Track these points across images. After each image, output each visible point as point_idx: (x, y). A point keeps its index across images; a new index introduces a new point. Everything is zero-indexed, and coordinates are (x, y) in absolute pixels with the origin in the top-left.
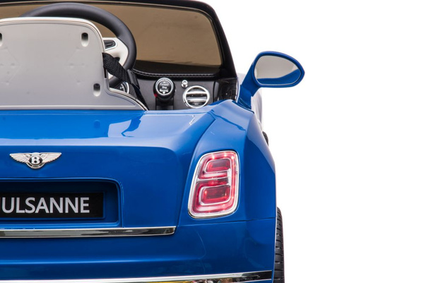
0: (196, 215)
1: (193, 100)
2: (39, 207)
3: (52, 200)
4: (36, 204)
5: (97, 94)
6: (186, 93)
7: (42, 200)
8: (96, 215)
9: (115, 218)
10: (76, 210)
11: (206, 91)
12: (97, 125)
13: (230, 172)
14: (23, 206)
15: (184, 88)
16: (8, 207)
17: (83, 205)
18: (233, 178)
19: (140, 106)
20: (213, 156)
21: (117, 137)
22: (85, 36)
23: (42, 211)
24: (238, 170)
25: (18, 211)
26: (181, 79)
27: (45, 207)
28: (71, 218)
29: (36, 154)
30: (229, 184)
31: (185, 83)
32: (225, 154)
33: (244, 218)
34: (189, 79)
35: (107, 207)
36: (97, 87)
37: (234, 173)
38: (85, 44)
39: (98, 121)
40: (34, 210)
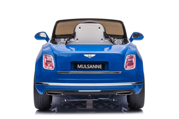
0: (126, 69)
1: (117, 43)
2: (90, 67)
3: (93, 65)
4: (89, 66)
5: (102, 41)
6: (116, 41)
7: (91, 65)
8: (103, 69)
9: (108, 70)
10: (99, 68)
11: (121, 41)
12: (102, 48)
13: (133, 59)
14: (87, 67)
15: (116, 40)
16: (83, 67)
17: (100, 67)
18: (134, 60)
19: (112, 44)
20: (129, 55)
21: (106, 51)
22: (99, 28)
23: (91, 68)
24: (135, 59)
25: (86, 68)
26: (115, 38)
27: (92, 67)
28: (98, 69)
29: (90, 55)
30: (133, 62)
31: (116, 39)
32: (132, 55)
33: (137, 70)
34: (117, 38)
35: (106, 67)
36: (102, 40)
37: (134, 59)
38: (99, 30)
39: (102, 47)
40: (89, 68)
